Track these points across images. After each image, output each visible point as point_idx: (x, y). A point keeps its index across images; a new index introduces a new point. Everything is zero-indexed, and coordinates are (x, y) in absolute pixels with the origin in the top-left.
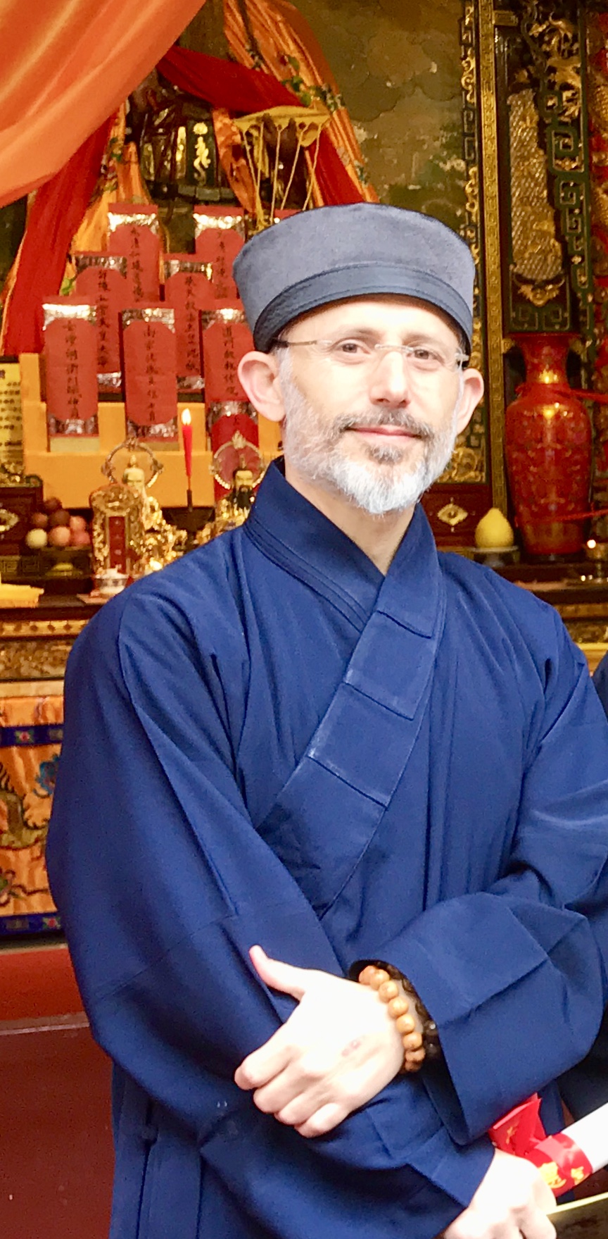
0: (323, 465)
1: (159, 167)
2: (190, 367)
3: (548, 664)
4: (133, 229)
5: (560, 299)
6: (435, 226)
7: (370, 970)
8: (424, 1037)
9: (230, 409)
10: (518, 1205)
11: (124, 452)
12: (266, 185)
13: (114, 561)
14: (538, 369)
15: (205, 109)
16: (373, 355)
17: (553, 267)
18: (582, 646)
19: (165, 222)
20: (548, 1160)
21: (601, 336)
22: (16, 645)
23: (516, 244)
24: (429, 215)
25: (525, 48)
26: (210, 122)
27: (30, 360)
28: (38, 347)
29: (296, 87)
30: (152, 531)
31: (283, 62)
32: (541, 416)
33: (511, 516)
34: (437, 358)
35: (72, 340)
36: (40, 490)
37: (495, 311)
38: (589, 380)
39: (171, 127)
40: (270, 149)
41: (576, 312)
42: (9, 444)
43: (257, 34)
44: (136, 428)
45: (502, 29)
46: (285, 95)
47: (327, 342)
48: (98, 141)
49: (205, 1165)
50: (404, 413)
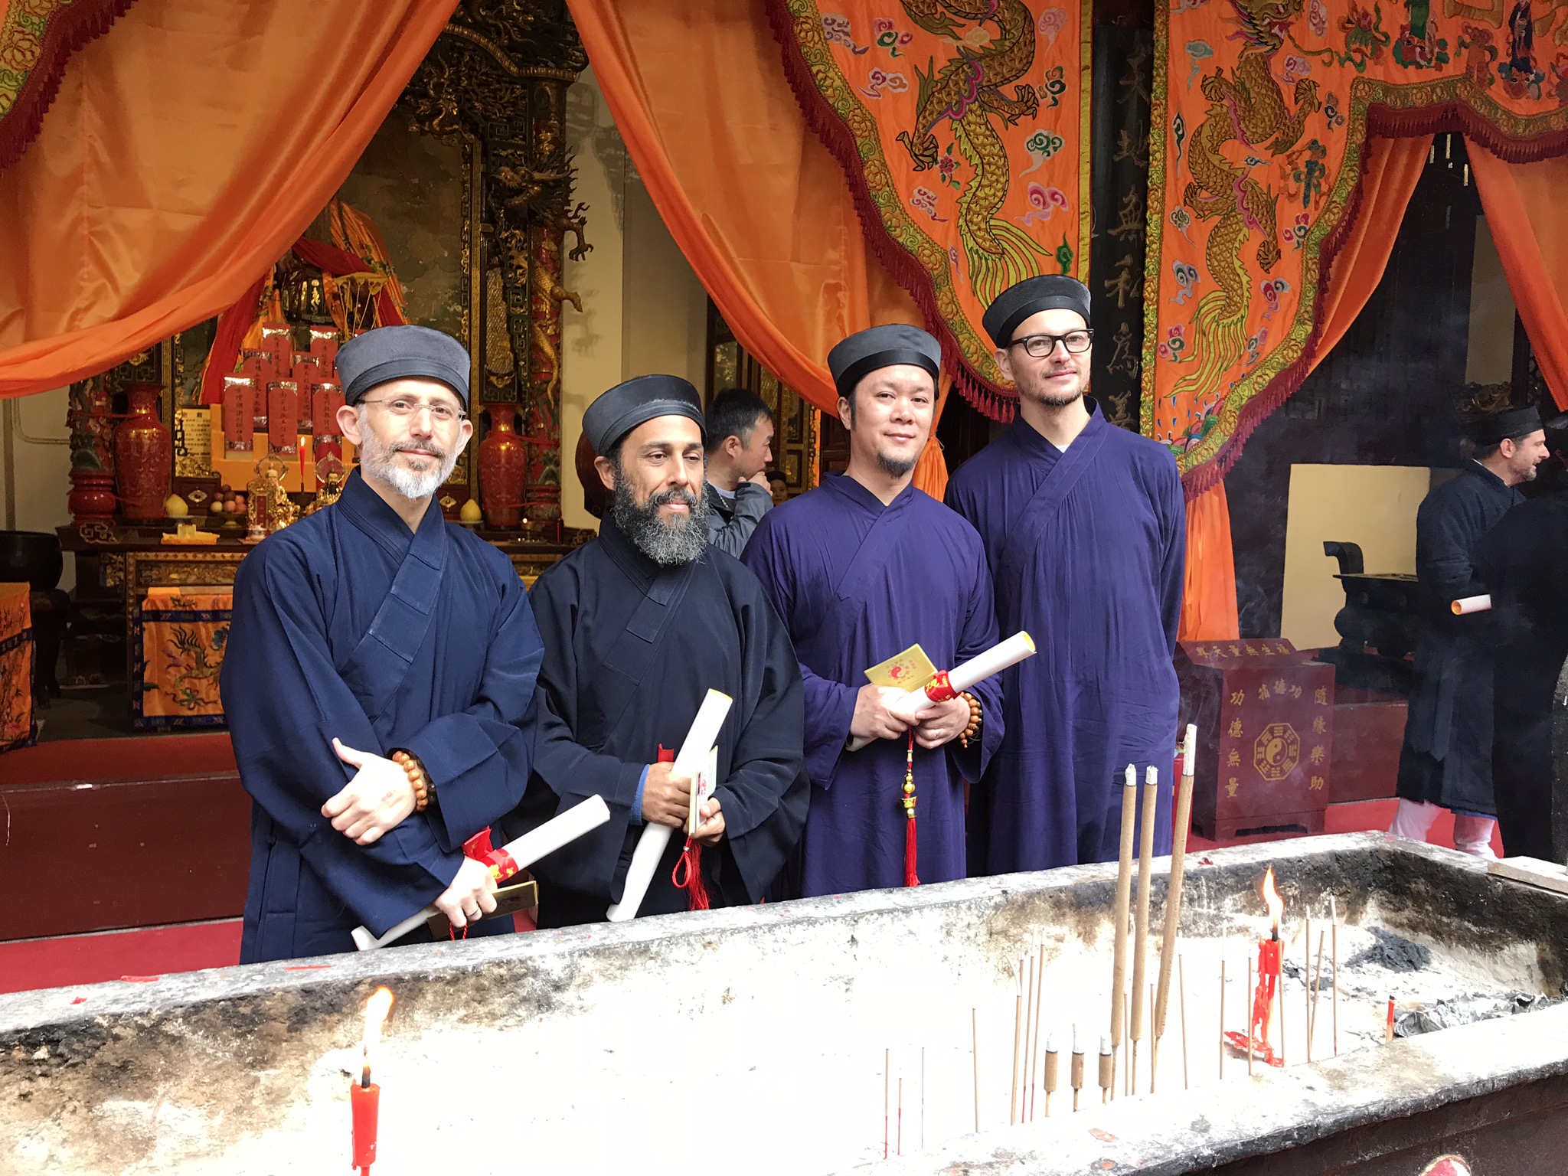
0: (383, 470)
1: (292, 303)
2: (305, 414)
3: (504, 586)
4: (276, 337)
5: (511, 386)
7: (399, 754)
8: (428, 792)
9: (327, 439)
10: (477, 887)
11: (267, 460)
12: (351, 315)
13: (259, 521)
14: (498, 423)
15: (318, 273)
16: (413, 410)
17: (508, 367)
19: (294, 334)
20: (494, 863)
21: (534, 406)
22: (203, 565)
23: (489, 353)
25: (497, 245)
26: (321, 280)
27: (216, 408)
28: (221, 402)
29: (369, 262)
30: (281, 505)
31: (362, 247)
32: (499, 449)
33: (480, 504)
34: (448, 412)
35: (240, 397)
36: (219, 480)
38: (526, 430)
39: (299, 282)
40: (354, 296)
41: (520, 392)
42: (203, 454)
43: (348, 232)
44: (274, 448)
45: (484, 234)
46: (364, 266)
47: (388, 401)
48: (258, 287)
49: (302, 858)
50: (429, 443)
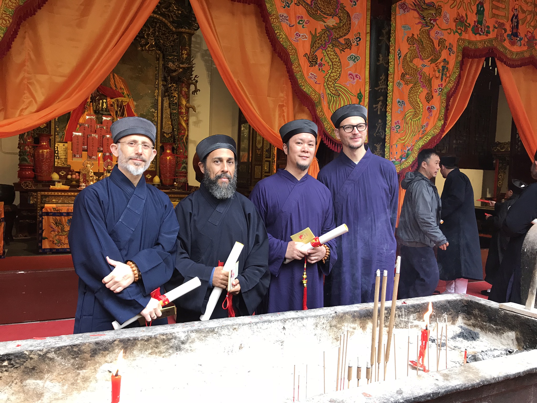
0: (125, 166)
1: (96, 108)
2: (100, 146)
3: (166, 206)
4: (91, 119)
5: (172, 136)
6: (149, 122)
7: (129, 262)
9: (107, 154)
10: (155, 308)
11: (87, 161)
12: (117, 112)
13: (84, 182)
14: (166, 150)
15: (105, 97)
16: (136, 145)
17: (170, 130)
18: (172, 203)
19: (97, 118)
20: (161, 300)
21: (179, 144)
22: (64, 197)
23: (164, 126)
24: (148, 119)
25: (167, 89)
26: (106, 100)
27: (70, 143)
28: (71, 141)
29: (123, 94)
30: (91, 176)
31: (121, 89)
32: (167, 159)
33: (160, 177)
34: (148, 146)
35: (78, 139)
36: (70, 168)
37: (159, 138)
38: (176, 152)
39: (99, 100)
40: (118, 105)
41: (174, 139)
42: (65, 158)
43: (116, 83)
44: (89, 157)
45: (163, 85)
46: (121, 95)
47: (127, 142)
48: (85, 102)
49: (95, 297)
50: (141, 156)
